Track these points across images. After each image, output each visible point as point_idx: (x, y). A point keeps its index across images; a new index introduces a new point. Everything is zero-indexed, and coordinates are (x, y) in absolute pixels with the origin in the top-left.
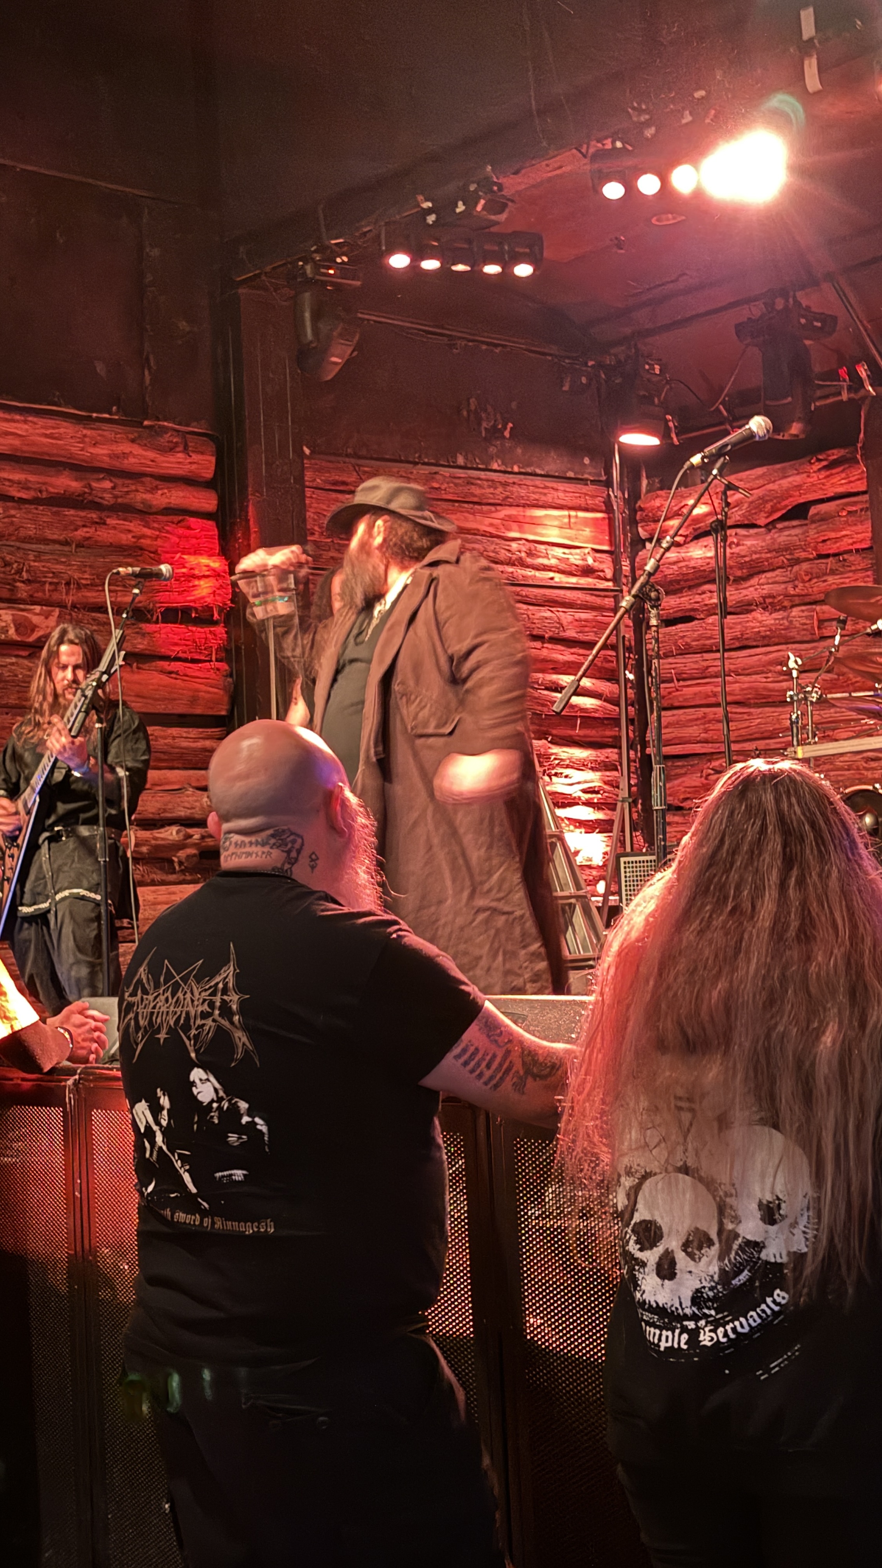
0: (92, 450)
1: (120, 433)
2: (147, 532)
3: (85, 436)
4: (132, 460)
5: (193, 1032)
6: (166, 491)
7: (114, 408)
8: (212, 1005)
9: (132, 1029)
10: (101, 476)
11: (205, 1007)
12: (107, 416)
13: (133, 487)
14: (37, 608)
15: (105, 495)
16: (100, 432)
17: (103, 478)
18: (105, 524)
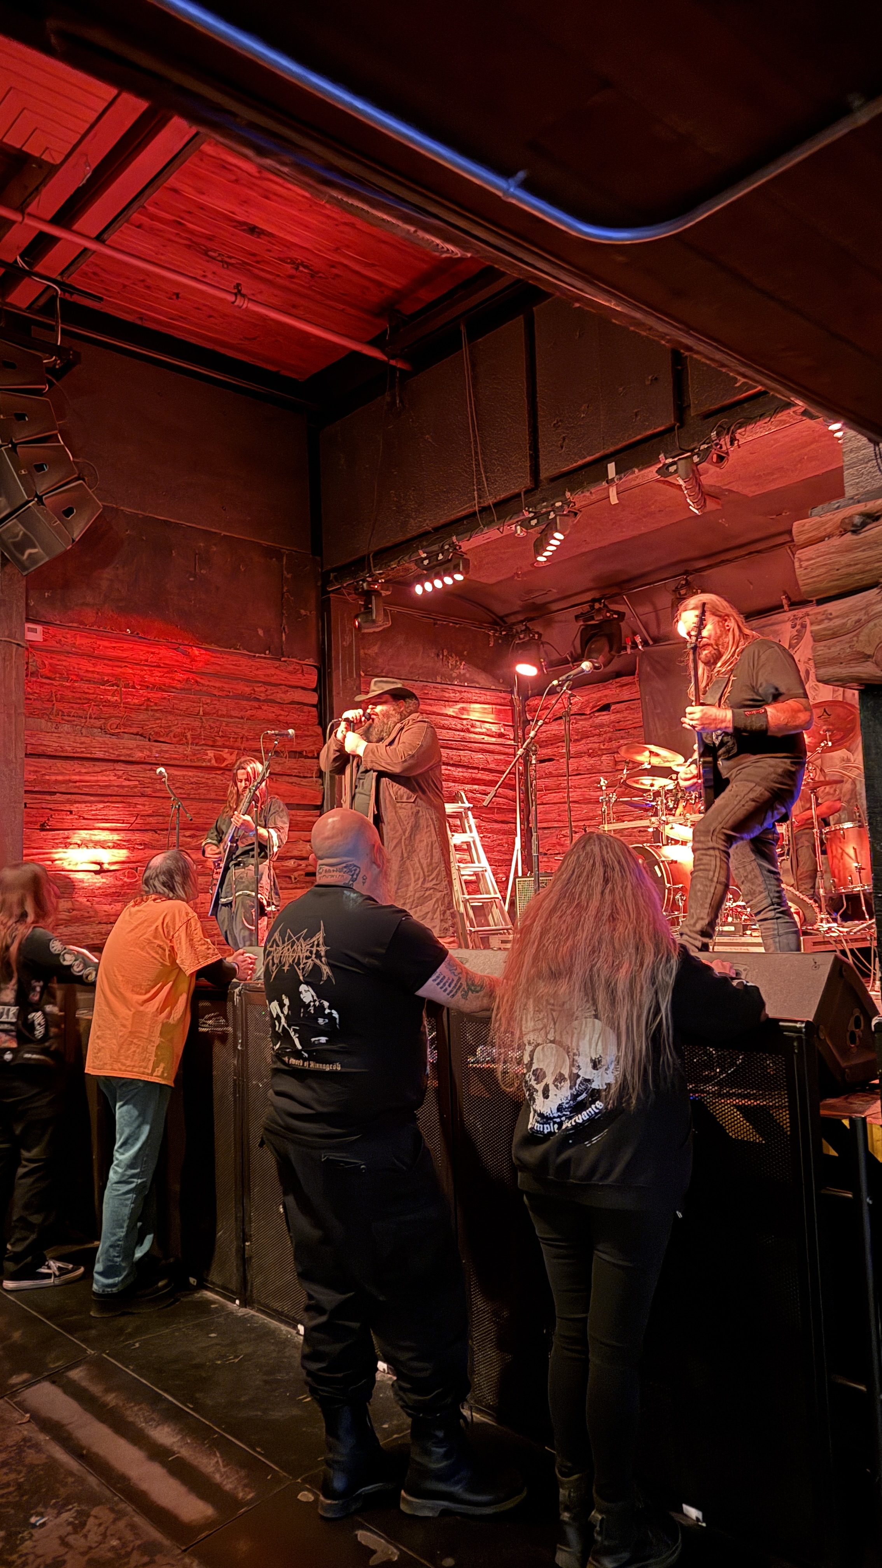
0: (255, 672)
1: (269, 664)
2: (282, 713)
3: (252, 665)
4: (275, 677)
5: (302, 966)
6: (291, 693)
7: (267, 652)
8: (311, 952)
9: (270, 964)
11: (308, 954)
12: (263, 655)
13: (275, 691)
14: (227, 750)
15: (261, 694)
16: (260, 663)
17: (260, 686)
18: (261, 708)
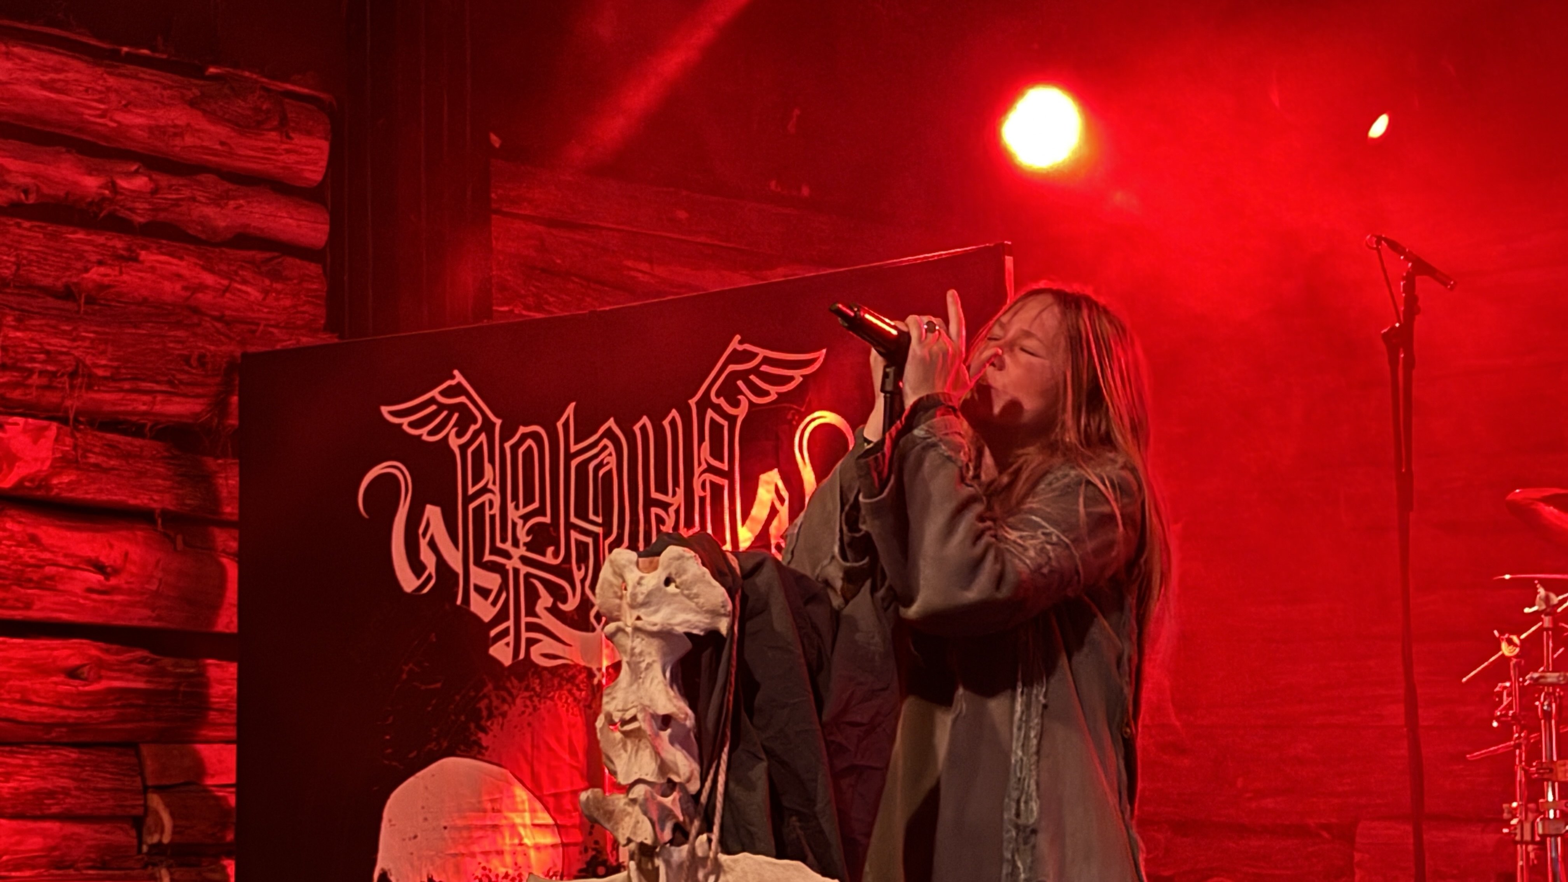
0: (119, 117)
1: (171, 88)
3: (109, 89)
4: (189, 140)
6: (242, 202)
7: (161, 39)
10: (134, 168)
12: (146, 52)
13: (186, 193)
14: (19, 422)
15: (137, 205)
16: (135, 82)
17: (136, 172)
18: (136, 260)
